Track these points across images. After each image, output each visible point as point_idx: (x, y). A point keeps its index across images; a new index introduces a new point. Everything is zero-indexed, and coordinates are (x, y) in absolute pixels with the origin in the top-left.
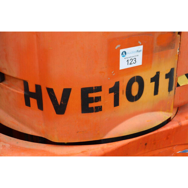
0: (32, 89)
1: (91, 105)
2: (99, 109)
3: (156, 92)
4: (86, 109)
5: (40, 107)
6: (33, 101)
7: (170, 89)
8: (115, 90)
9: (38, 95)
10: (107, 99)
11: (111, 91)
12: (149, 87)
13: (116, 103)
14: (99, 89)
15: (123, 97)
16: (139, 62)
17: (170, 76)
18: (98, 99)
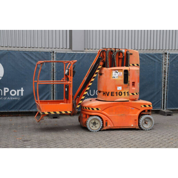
0: (104, 92)
1: (113, 95)
2: (114, 96)
3: (125, 95)
4: (112, 95)
5: (105, 95)
6: (104, 95)
7: (128, 95)
8: (117, 93)
9: (105, 94)
10: (115, 94)
11: (116, 93)
12: (123, 94)
13: (117, 95)
14: (114, 92)
15: (118, 95)
16: (121, 89)
17: (128, 93)
18: (114, 94)
